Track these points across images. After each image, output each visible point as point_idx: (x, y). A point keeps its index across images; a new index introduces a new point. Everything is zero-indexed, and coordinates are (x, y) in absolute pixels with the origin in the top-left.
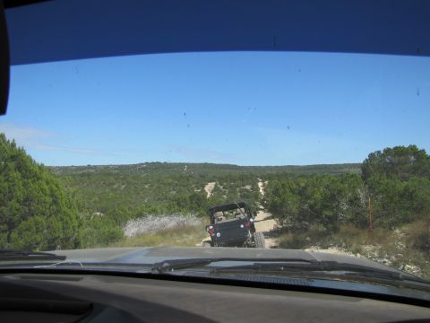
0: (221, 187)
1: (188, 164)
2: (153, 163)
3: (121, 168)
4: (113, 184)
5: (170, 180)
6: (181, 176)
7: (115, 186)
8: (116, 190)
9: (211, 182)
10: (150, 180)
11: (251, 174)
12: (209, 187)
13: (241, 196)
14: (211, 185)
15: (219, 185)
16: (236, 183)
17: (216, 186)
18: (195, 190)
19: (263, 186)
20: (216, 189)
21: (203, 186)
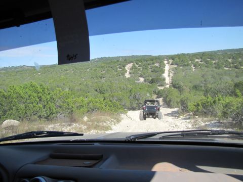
0: (137, 66)
1: (122, 57)
10: (91, 66)
12: (128, 67)
13: (152, 71)
14: (130, 65)
15: (135, 65)
16: (149, 62)
17: (133, 65)
18: (119, 69)
19: (168, 63)
20: (133, 67)
21: (124, 66)
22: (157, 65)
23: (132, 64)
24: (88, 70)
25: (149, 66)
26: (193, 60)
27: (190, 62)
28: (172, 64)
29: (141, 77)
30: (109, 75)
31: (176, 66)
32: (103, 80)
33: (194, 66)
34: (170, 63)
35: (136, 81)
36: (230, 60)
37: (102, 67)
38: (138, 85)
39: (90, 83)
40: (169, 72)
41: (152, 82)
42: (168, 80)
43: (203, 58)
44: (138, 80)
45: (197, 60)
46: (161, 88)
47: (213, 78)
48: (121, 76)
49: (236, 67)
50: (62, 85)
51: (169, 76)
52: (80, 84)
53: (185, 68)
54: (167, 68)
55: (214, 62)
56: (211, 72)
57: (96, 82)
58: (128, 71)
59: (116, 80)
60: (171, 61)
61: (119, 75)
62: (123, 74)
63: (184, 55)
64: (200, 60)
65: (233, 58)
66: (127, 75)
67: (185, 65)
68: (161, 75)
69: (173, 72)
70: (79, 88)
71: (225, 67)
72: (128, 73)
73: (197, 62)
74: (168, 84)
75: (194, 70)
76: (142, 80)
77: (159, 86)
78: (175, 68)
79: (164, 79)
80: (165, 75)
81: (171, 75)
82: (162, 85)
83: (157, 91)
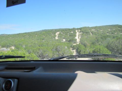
0: (62, 33)
8: (25, 38)
10: (38, 34)
12: (57, 34)
13: (70, 36)
14: (58, 33)
15: (61, 33)
16: (68, 31)
18: (52, 35)
19: (78, 31)
20: (60, 34)
21: (55, 33)
22: (72, 32)
23: (59, 32)
24: (36, 36)
25: (68, 33)
26: (91, 30)
27: (89, 31)
28: (80, 32)
29: (64, 39)
30: (47, 38)
31: (82, 33)
32: (43, 41)
33: (91, 33)
34: (79, 31)
35: (61, 41)
36: (109, 30)
37: (44, 34)
38: (62, 43)
39: (36, 42)
40: (79, 36)
41: (70, 41)
42: (78, 40)
43: (96, 29)
44: (63, 40)
45: (93, 30)
46: (74, 44)
47: (102, 39)
48: (53, 39)
49: (112, 33)
50: (22, 43)
51: (79, 38)
52: (31, 43)
53: (87, 34)
54: (77, 34)
55: (101, 31)
56: (100, 36)
57: (40, 42)
58: (57, 36)
59: (50, 41)
60: (79, 30)
61: (52, 38)
62: (54, 37)
63: (86, 27)
64: (94, 30)
65: (111, 29)
66: (57, 38)
67: (87, 32)
68: (74, 38)
69: (81, 36)
70: (30, 45)
71: (107, 33)
72: (57, 37)
73: (93, 31)
74: (78, 42)
75: (91, 35)
76: (64, 40)
77: (73, 43)
78: (82, 34)
79: (76, 40)
80: (77, 38)
81: (80, 37)
82: (75, 43)
83: (72, 46)
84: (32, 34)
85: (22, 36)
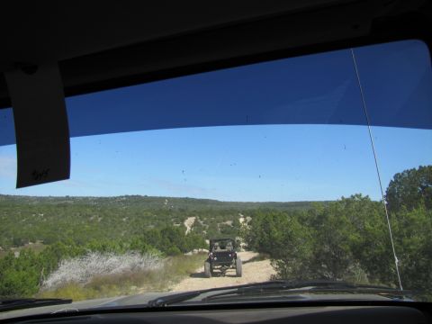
0: (202, 222)
1: (169, 198)
2: (133, 196)
3: (100, 200)
4: (90, 216)
5: (149, 214)
6: (161, 210)
7: (92, 218)
8: (92, 221)
9: (190, 216)
10: (129, 213)
11: (232, 210)
12: (188, 222)
13: (222, 232)
14: (191, 220)
15: (199, 220)
16: (217, 218)
17: (196, 220)
18: (174, 225)
19: (245, 222)
20: (196, 224)
21: (183, 220)
22: (229, 223)
23: (194, 218)
25: (218, 224)
34: (248, 222)
58: (189, 228)
60: (249, 219)
72: (188, 231)
84: (112, 214)
85: (78, 214)
